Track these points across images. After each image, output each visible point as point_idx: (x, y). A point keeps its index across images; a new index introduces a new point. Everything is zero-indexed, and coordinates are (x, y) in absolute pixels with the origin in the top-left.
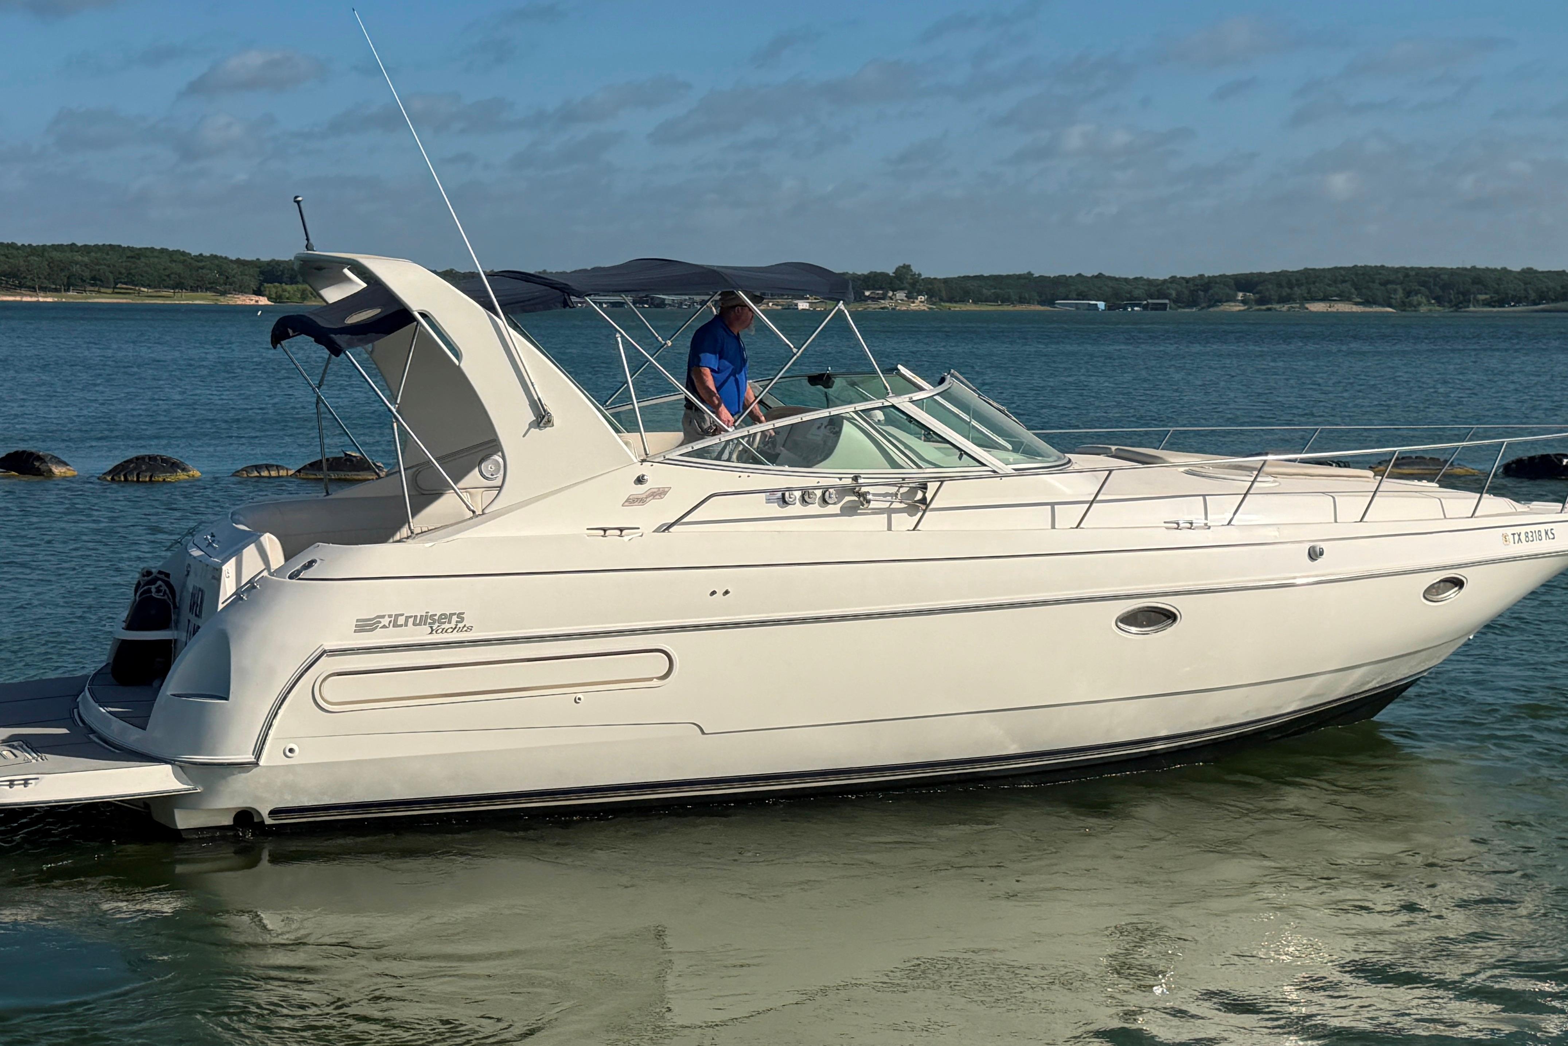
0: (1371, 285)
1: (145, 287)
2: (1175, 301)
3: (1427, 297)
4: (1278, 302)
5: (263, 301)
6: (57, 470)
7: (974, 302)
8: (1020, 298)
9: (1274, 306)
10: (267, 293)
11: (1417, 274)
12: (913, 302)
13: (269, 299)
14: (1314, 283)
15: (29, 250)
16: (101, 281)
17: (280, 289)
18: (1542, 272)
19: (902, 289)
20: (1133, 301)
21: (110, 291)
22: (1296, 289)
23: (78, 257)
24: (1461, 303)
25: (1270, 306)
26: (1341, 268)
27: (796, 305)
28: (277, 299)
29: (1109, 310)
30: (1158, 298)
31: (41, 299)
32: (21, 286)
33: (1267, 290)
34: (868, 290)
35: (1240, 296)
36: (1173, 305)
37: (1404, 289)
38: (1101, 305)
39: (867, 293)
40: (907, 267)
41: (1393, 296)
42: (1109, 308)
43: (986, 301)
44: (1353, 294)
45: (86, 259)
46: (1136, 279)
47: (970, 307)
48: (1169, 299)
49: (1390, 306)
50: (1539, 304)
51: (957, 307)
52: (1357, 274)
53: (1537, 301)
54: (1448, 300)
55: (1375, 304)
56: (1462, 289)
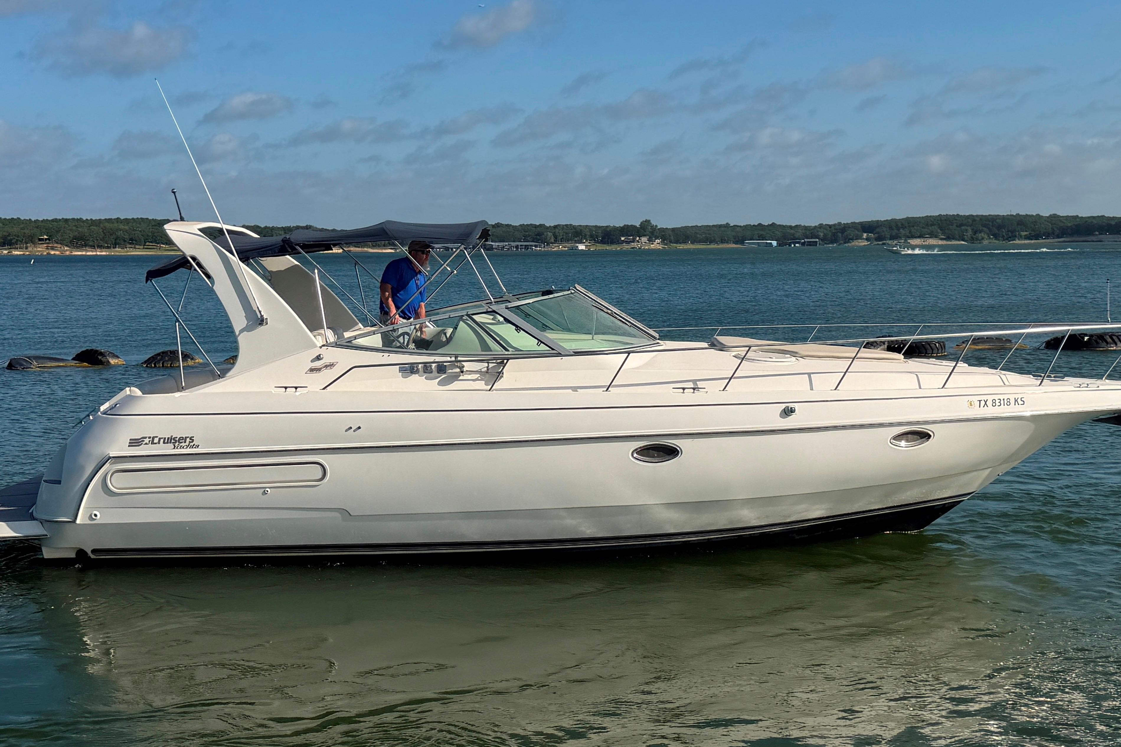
1: (163, 244)
2: (822, 240)
3: (988, 234)
4: (890, 239)
6: (113, 361)
7: (692, 243)
8: (721, 240)
9: (887, 242)
11: (981, 219)
12: (653, 244)
14: (913, 226)
15: (90, 222)
16: (136, 241)
18: (1063, 217)
19: (644, 236)
20: (795, 240)
21: (142, 247)
22: (901, 230)
23: (122, 226)
24: (1010, 237)
25: (884, 242)
26: (931, 216)
27: (577, 247)
29: (779, 246)
30: (811, 238)
31: (98, 253)
32: (86, 245)
33: (883, 231)
34: (623, 236)
35: (865, 235)
36: (821, 242)
37: (973, 229)
38: (774, 243)
39: (623, 239)
40: (649, 221)
41: (965, 234)
42: (779, 245)
43: (700, 242)
44: (938, 233)
45: (126, 227)
46: (797, 226)
47: (689, 246)
48: (819, 239)
49: (963, 240)
50: (1061, 237)
51: (681, 247)
52: (941, 220)
53: (1060, 236)
54: (1001, 236)
55: (953, 239)
56: (1010, 229)
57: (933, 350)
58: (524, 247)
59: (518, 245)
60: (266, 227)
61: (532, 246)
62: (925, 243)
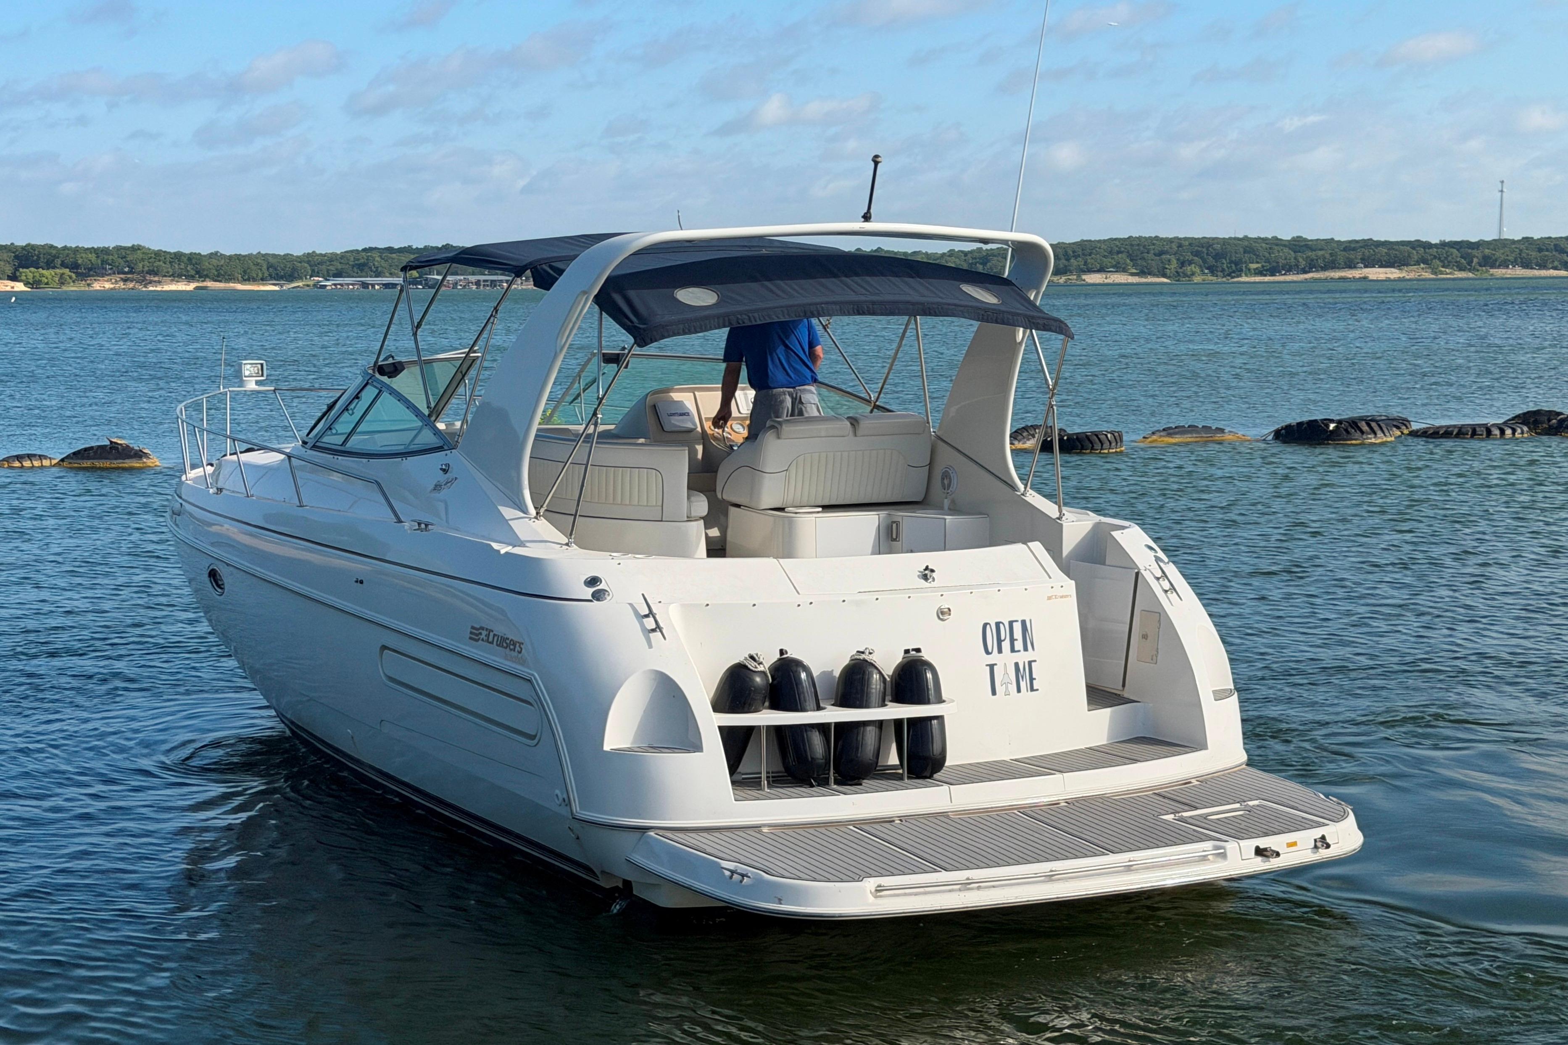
0: (1145, 255)
3: (1200, 266)
5: (20, 287)
10: (23, 278)
11: (1190, 244)
13: (25, 285)
14: (1090, 254)
17: (37, 275)
18: (1311, 240)
22: (1072, 260)
24: (1234, 272)
26: (1116, 239)
28: (34, 284)
37: (1178, 260)
41: (1167, 266)
44: (1128, 265)
49: (1164, 275)
50: (1309, 272)
52: (1132, 245)
53: (1307, 269)
54: (1220, 269)
55: (1150, 274)
56: (1234, 259)
57: (1102, 445)
58: (489, 283)
59: (479, 281)
60: (65, 248)
61: (501, 281)
62: (1106, 281)
